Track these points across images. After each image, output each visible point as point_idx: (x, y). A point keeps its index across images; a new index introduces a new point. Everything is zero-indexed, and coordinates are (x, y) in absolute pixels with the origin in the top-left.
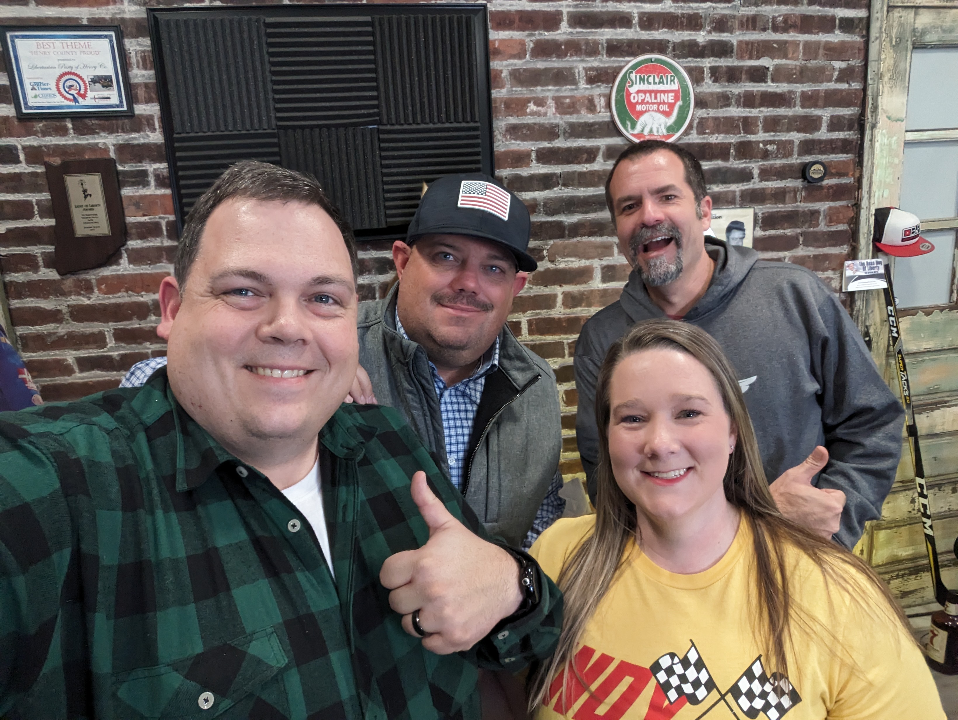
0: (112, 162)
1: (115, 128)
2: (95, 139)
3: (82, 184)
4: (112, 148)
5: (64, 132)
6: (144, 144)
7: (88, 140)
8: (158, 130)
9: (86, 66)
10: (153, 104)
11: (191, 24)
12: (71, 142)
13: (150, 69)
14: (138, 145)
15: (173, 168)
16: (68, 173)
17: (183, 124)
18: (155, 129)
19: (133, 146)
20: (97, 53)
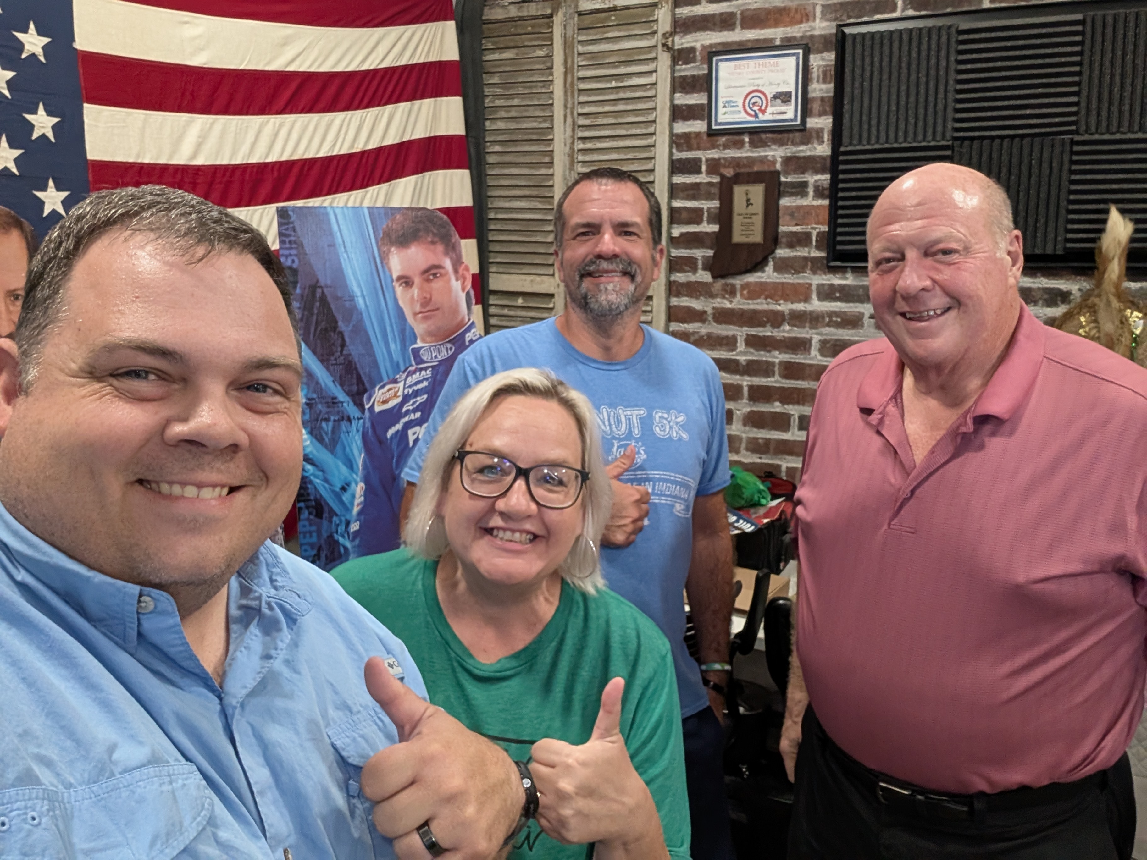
0: (778, 173)
1: (785, 141)
2: (765, 151)
3: (747, 194)
4: (779, 160)
5: (740, 145)
6: (809, 157)
7: (759, 152)
8: (826, 143)
9: (771, 84)
10: (825, 117)
11: (877, 37)
12: (744, 155)
13: (830, 83)
14: (804, 157)
15: (834, 181)
16: (736, 183)
17: (851, 137)
18: (823, 142)
19: (798, 158)
20: (783, 70)
